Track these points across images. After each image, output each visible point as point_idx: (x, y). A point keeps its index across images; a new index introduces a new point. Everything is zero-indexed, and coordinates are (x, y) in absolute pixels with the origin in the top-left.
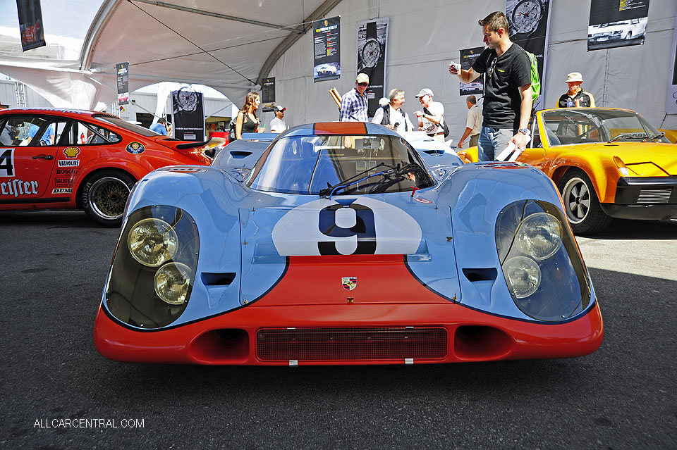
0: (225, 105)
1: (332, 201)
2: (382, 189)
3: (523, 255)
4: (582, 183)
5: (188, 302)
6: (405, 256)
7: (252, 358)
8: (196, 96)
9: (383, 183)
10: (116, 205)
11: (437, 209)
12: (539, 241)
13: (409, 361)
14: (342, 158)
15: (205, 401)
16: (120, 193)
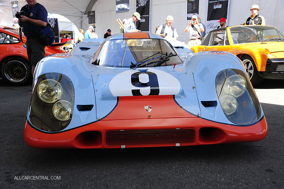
0: (70, 24)
1: (137, 70)
2: (159, 64)
3: (229, 94)
4: (249, 62)
5: (71, 119)
6: (174, 96)
7: (103, 145)
8: (54, 20)
9: (160, 62)
10: (19, 75)
11: (186, 74)
12: (235, 88)
13: (178, 145)
14: (135, 50)
15: (81, 166)
16: (21, 69)
